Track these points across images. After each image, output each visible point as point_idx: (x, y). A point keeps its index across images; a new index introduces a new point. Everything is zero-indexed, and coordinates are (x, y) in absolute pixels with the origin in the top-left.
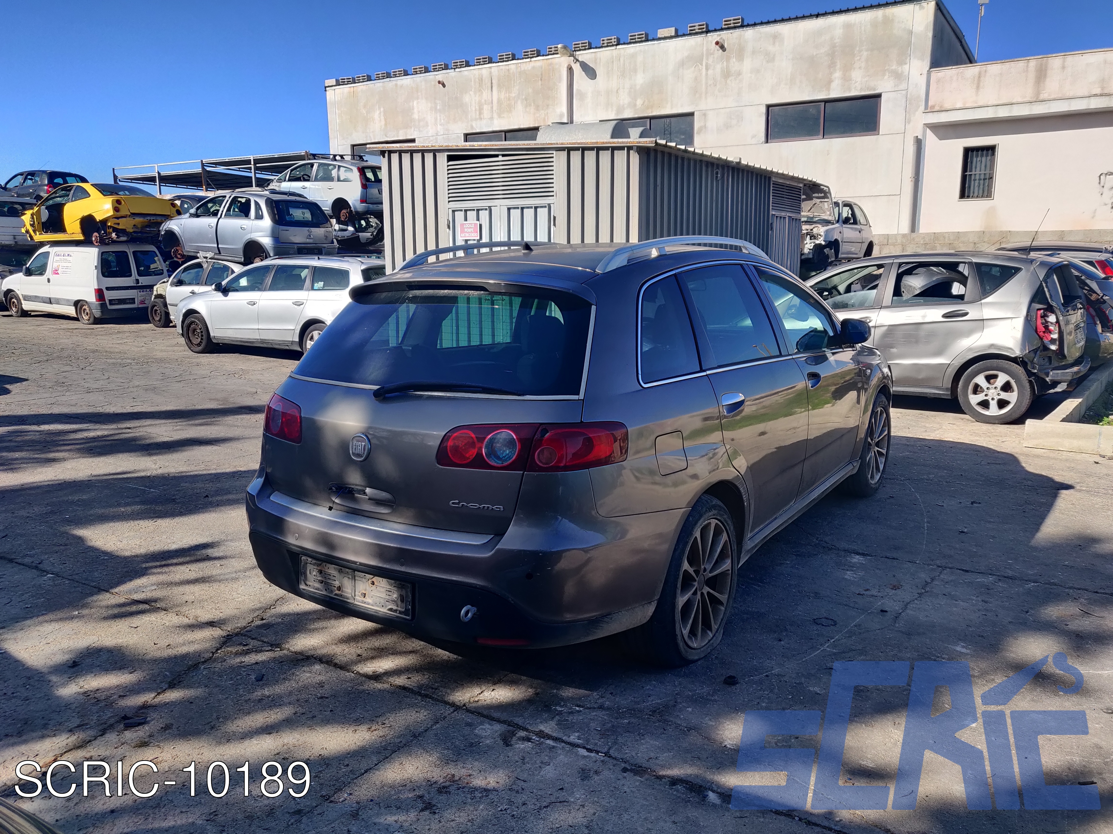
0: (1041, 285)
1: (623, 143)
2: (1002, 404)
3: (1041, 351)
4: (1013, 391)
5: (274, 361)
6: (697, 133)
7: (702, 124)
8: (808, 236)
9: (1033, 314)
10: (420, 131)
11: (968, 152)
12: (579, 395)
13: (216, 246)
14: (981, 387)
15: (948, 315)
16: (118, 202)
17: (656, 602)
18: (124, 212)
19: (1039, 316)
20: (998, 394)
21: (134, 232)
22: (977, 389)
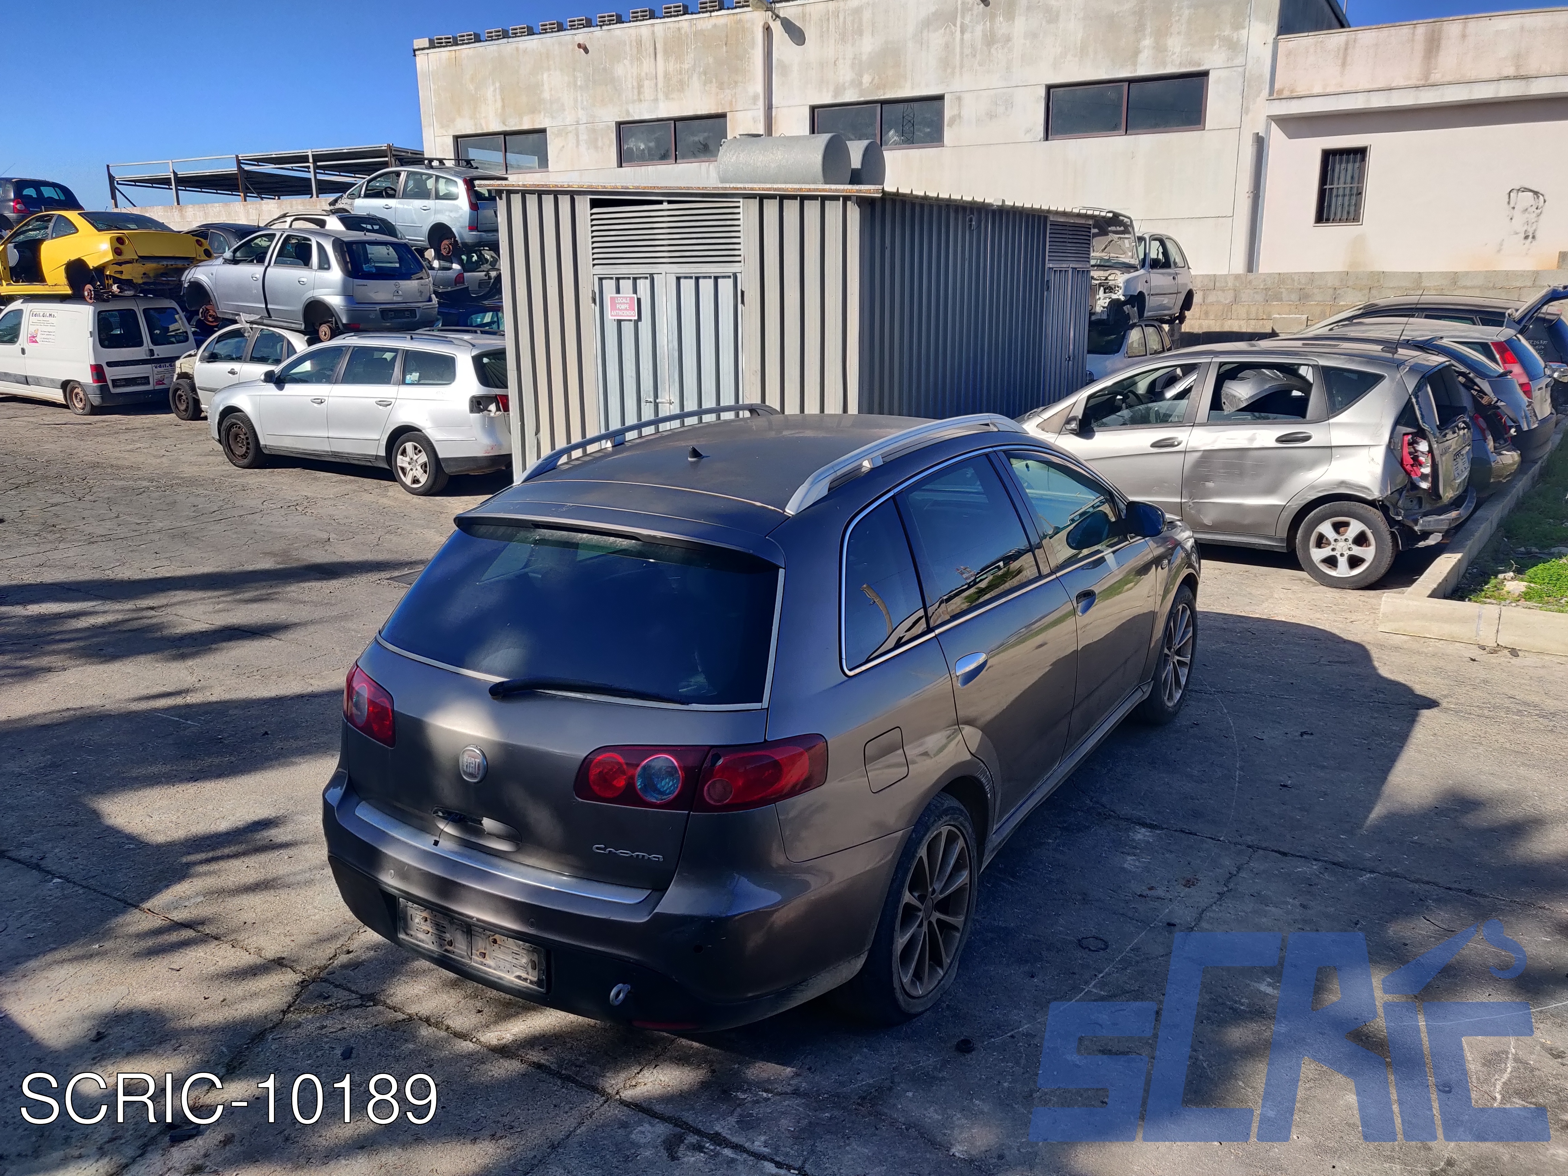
0: (1410, 399)
1: (836, 190)
2: (1354, 562)
3: (1408, 491)
4: (1369, 545)
5: (351, 481)
6: (948, 125)
7: (956, 112)
8: (1102, 288)
9: (1397, 440)
10: (553, 117)
11: (1328, 156)
12: (761, 701)
13: (264, 306)
14: (1327, 539)
15: (1284, 439)
16: (120, 240)
17: (866, 953)
18: (128, 255)
19: (1406, 443)
20: (1350, 549)
21: (144, 283)
22: (1321, 541)
